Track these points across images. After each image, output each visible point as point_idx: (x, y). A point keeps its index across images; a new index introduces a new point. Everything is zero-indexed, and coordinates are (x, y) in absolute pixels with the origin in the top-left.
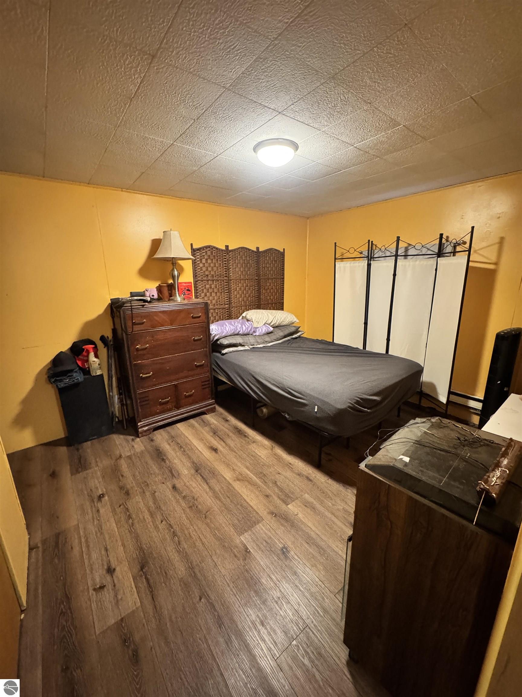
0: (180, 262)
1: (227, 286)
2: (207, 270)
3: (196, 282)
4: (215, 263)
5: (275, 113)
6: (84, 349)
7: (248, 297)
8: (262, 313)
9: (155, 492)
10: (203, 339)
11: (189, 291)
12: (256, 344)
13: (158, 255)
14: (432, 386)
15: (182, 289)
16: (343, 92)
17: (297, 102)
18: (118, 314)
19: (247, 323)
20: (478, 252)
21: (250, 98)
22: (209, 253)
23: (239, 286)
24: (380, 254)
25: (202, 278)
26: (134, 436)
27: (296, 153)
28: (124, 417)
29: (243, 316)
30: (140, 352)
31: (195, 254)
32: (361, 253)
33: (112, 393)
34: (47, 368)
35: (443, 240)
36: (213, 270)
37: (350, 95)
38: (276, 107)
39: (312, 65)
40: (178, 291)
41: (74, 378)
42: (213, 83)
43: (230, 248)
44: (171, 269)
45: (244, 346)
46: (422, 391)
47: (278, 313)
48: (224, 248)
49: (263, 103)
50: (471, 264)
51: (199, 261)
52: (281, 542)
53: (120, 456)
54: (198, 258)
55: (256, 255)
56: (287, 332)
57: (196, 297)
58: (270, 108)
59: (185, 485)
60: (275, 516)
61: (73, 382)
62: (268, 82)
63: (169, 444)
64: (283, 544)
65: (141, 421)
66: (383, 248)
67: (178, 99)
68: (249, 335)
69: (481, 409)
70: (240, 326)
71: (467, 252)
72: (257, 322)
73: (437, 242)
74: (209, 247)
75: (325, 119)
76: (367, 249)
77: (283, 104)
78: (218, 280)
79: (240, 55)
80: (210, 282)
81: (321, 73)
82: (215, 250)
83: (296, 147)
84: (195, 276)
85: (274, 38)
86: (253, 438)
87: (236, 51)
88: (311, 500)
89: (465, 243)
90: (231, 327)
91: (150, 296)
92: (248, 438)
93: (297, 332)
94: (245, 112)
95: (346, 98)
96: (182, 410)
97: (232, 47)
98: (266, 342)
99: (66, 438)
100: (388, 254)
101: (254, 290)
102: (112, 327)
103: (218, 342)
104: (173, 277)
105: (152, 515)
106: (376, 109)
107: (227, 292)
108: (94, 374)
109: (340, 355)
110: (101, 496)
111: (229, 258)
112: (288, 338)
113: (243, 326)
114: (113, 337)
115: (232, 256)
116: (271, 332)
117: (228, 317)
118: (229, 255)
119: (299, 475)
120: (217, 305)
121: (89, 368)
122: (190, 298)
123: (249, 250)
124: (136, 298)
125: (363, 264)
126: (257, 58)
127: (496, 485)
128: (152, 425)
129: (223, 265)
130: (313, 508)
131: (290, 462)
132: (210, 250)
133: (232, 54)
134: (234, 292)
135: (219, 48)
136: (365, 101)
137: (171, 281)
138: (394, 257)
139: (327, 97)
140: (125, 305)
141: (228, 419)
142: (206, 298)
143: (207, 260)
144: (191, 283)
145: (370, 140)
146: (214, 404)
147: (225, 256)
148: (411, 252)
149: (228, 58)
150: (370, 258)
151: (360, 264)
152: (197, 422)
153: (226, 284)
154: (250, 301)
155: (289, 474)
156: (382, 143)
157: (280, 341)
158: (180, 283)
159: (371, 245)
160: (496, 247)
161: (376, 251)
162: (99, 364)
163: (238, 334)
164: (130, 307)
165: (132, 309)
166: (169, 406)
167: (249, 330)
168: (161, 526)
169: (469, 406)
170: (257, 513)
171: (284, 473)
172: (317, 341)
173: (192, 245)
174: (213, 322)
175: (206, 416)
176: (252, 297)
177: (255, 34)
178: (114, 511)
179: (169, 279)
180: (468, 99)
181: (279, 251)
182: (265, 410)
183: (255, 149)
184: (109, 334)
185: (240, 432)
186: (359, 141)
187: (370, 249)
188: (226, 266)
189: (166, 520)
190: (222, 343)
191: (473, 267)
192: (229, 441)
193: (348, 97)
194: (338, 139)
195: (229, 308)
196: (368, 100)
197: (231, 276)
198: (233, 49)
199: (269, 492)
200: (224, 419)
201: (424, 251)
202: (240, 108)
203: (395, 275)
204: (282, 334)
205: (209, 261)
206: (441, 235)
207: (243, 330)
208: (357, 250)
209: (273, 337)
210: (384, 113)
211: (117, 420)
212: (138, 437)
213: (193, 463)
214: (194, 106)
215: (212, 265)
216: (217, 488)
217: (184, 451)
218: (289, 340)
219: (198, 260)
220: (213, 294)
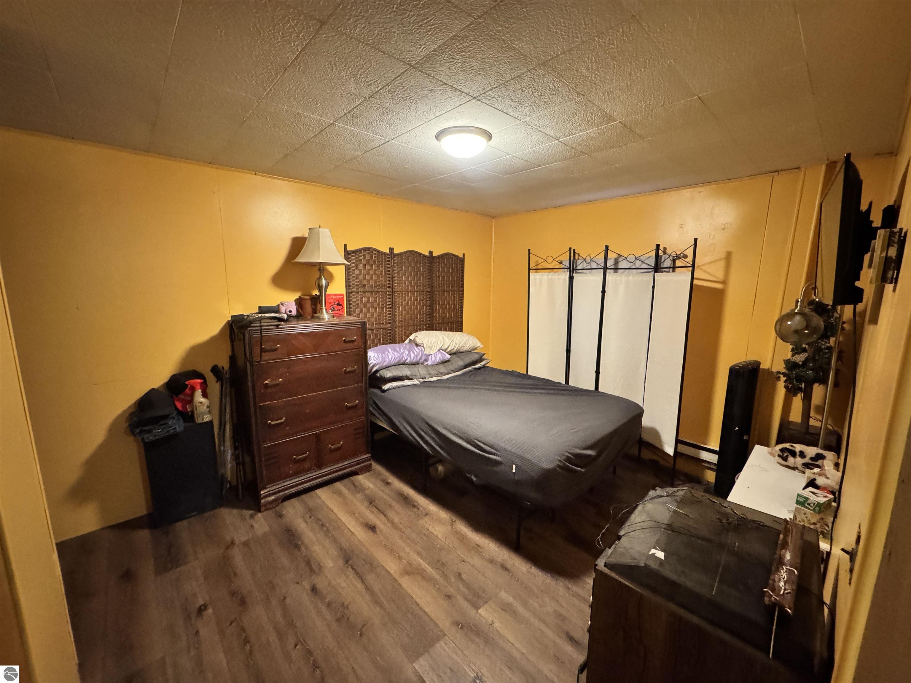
0: (329, 268)
1: (390, 300)
2: (365, 278)
3: (349, 294)
4: (375, 270)
5: (468, 98)
6: (187, 385)
7: (417, 315)
8: (436, 336)
9: (285, 598)
10: (357, 371)
11: (340, 305)
12: (428, 376)
13: (301, 259)
14: (655, 433)
15: (330, 303)
16: (553, 80)
17: (496, 87)
18: (241, 336)
19: (415, 348)
20: (702, 267)
21: (440, 79)
22: (368, 257)
23: (405, 300)
24: (585, 265)
25: (358, 289)
26: (253, 510)
27: (488, 144)
28: (240, 481)
29: (410, 340)
30: (269, 390)
31: (349, 258)
32: (561, 263)
33: (224, 447)
34: (130, 412)
35: (660, 252)
36: (372, 278)
37: (561, 85)
38: (471, 91)
39: (519, 49)
40: (325, 305)
41: (170, 427)
42: (395, 58)
43: (396, 252)
44: (318, 276)
45: (412, 379)
46: (641, 438)
47: (456, 336)
48: (387, 251)
49: (454, 86)
50: (695, 282)
51: (354, 267)
52: (473, 670)
53: (233, 543)
54: (353, 263)
55: (428, 260)
56: (468, 360)
57: (349, 314)
58: (463, 92)
59: (329, 584)
60: (461, 628)
61: (167, 434)
62: (464, 62)
63: (306, 522)
64: (475, 672)
65: (265, 488)
66: (588, 259)
67: (349, 72)
68: (419, 364)
69: (716, 463)
70: (407, 352)
71: (691, 269)
72: (429, 347)
73: (654, 253)
74: (368, 249)
75: (529, 108)
76: (568, 258)
77: (479, 89)
78: (378, 292)
79: (434, 31)
80: (367, 294)
81: (530, 59)
82: (375, 254)
83: (490, 137)
84: (348, 286)
85: (478, 15)
86: (425, 509)
87: (430, 25)
88: (511, 600)
89: (686, 256)
90: (396, 354)
91: (286, 313)
92: (418, 509)
93: (480, 360)
94: (430, 94)
95: (555, 88)
96: (325, 470)
97: (425, 21)
98: (441, 373)
99: (149, 515)
100: (594, 266)
101: (425, 305)
102: (230, 353)
103: (378, 375)
104: (320, 288)
105: (281, 636)
106: (589, 101)
107: (390, 308)
108: (199, 421)
109: (539, 393)
110: (203, 607)
111: (394, 264)
112: (470, 368)
113: (411, 353)
114: (229, 368)
115: (398, 261)
116: (448, 361)
117: (390, 339)
118: (394, 260)
119: (492, 561)
120: (376, 324)
121: (192, 412)
122: (340, 316)
123: (420, 254)
124: (267, 315)
125: (563, 277)
126: (454, 36)
127: (787, 593)
128: (281, 494)
129: (385, 272)
130: (514, 613)
131: (478, 543)
132: (369, 253)
133: (424, 29)
134: (399, 307)
135: (408, 21)
136: (578, 93)
137: (316, 292)
138: (602, 270)
139: (533, 85)
140: (252, 325)
141: (390, 481)
142: (362, 316)
143: (364, 265)
144: (343, 295)
145: (579, 135)
146: (370, 460)
147: (389, 261)
148: (621, 265)
149: (418, 33)
150: (572, 269)
151: (560, 276)
152: (345, 486)
153: (389, 297)
154: (420, 319)
155: (477, 561)
156: (593, 138)
157: (459, 373)
158: (328, 295)
159: (573, 254)
160: (722, 263)
161: (579, 262)
162: (208, 407)
163: (404, 364)
164: (259, 328)
165: (261, 330)
166: (307, 465)
167: (419, 358)
168: (296, 654)
169: (701, 458)
170: (436, 624)
171: (469, 559)
172: (507, 373)
173: (345, 246)
174: (370, 348)
175: (358, 476)
176: (423, 314)
177: (455, 9)
178: (222, 632)
179: (314, 289)
180: (695, 99)
181: (457, 257)
182: (440, 468)
183: (438, 137)
184: (224, 363)
185: (405, 500)
186: (566, 135)
187: (572, 259)
188: (389, 274)
189: (302, 643)
190: (383, 376)
191: (697, 286)
192: (391, 514)
193: (558, 87)
194: (541, 131)
195: (392, 329)
196: (581, 91)
197: (396, 286)
198: (426, 23)
199: (451, 590)
200: (383, 481)
201: (638, 264)
202: (426, 89)
203: (603, 292)
204: (461, 363)
205: (368, 267)
206: (658, 246)
207: (410, 357)
208: (556, 260)
209: (450, 367)
210: (598, 107)
211: (228, 486)
212: (260, 511)
213: (341, 549)
214: (367, 82)
215: (371, 272)
216: (376, 588)
217: (328, 531)
218: (471, 371)
219: (353, 265)
220: (372, 310)
